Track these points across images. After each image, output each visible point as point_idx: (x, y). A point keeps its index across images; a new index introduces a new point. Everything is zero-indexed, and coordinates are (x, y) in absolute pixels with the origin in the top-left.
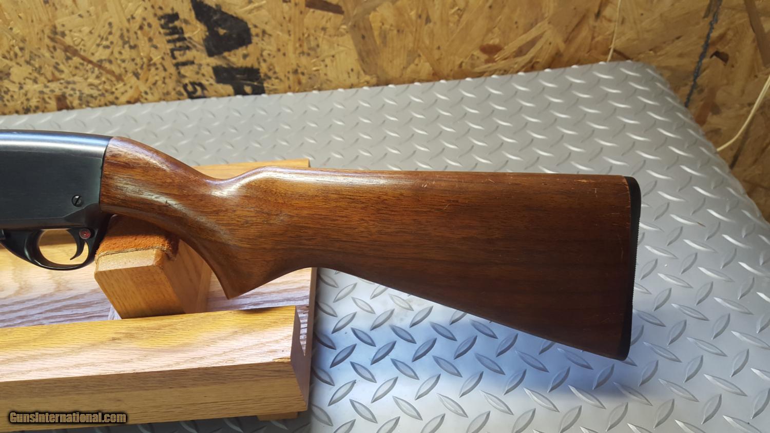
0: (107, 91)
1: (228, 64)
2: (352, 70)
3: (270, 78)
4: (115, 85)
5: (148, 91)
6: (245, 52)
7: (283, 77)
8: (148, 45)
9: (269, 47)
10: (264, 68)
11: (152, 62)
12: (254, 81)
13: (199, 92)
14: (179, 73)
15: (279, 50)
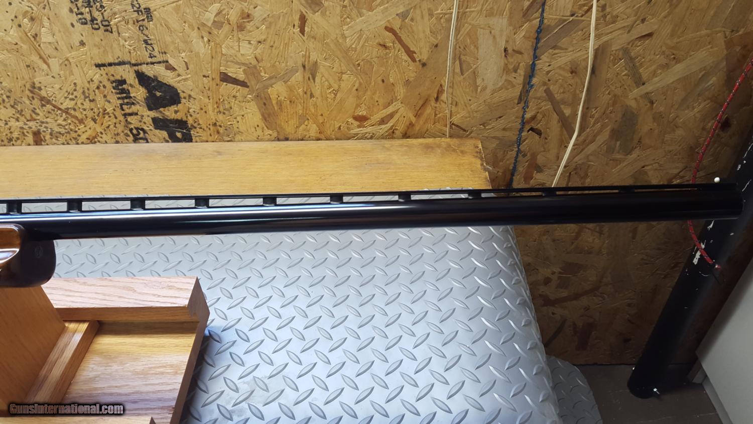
0: (71, 130)
1: (163, 116)
2: (258, 126)
3: (195, 128)
4: (77, 126)
5: (103, 131)
6: (176, 109)
7: (205, 128)
8: (103, 99)
9: (194, 107)
10: (190, 121)
11: (106, 112)
12: (183, 130)
13: (142, 135)
14: (126, 120)
15: (202, 109)
